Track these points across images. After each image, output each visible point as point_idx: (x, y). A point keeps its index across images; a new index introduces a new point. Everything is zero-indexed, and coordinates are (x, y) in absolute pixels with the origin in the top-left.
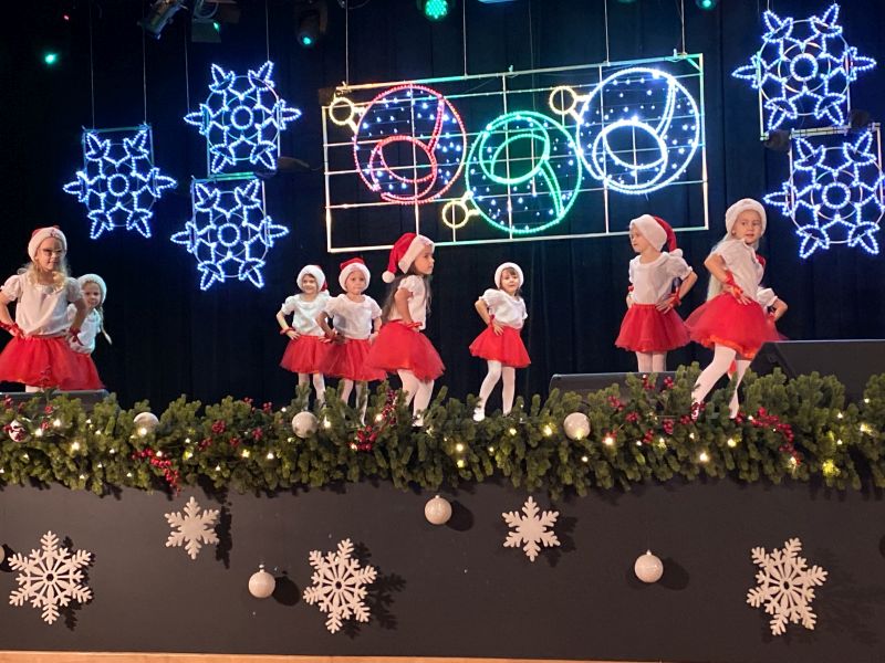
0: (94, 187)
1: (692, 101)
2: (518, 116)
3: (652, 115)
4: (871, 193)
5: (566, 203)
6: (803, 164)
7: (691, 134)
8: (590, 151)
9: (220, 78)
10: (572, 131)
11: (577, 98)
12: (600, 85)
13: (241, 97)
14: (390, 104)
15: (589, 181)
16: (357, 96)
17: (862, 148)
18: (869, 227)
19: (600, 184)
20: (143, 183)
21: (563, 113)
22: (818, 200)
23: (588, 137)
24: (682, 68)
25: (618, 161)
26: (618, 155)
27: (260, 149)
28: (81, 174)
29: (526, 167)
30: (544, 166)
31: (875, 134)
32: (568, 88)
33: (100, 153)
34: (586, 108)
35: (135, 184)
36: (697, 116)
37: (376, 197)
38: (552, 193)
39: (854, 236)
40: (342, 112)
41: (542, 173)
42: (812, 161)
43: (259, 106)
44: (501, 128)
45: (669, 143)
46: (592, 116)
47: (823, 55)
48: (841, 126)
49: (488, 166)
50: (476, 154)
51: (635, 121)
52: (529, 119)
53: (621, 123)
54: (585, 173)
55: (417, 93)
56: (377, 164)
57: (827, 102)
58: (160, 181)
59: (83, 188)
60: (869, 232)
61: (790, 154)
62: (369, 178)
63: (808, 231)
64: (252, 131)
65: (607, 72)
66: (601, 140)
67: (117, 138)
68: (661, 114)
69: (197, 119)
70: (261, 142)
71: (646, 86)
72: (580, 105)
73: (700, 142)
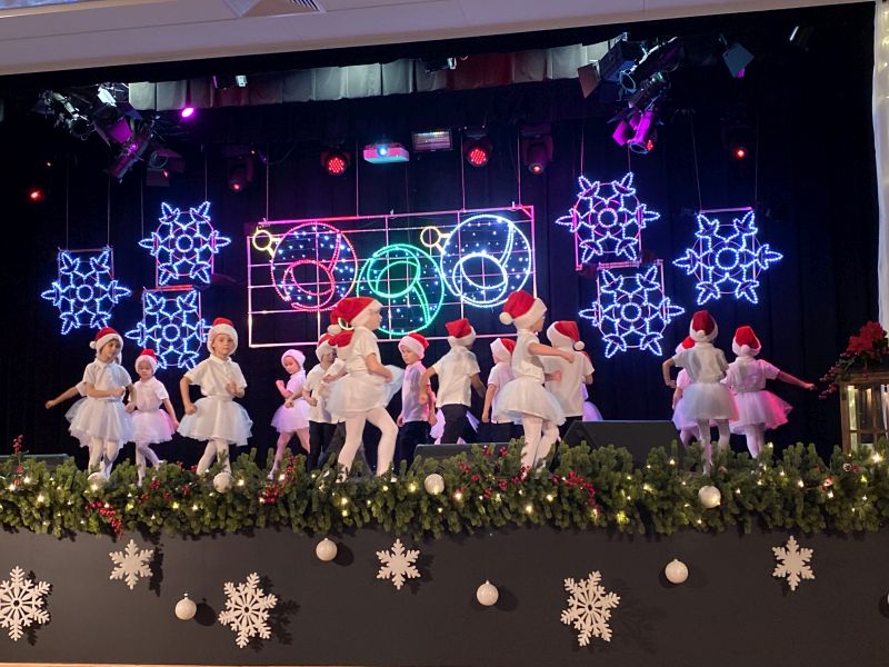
0: (66, 294)
1: (526, 241)
2: (397, 247)
3: (497, 249)
4: (656, 311)
5: (432, 313)
6: (608, 289)
7: (525, 264)
8: (451, 275)
9: (168, 213)
10: (437, 260)
11: (441, 236)
12: (459, 226)
13: (184, 228)
14: (301, 236)
15: (450, 298)
16: (275, 230)
17: (650, 277)
18: (655, 336)
19: (458, 299)
20: (105, 292)
21: (431, 246)
22: (618, 316)
23: (449, 264)
24: (518, 216)
25: (471, 283)
26: (471, 279)
27: (198, 267)
28: (55, 284)
29: (403, 286)
30: (416, 285)
31: (659, 268)
32: (434, 228)
33: (71, 268)
34: (447, 243)
35: (98, 293)
36: (529, 251)
37: (288, 305)
38: (422, 305)
39: (644, 342)
40: (263, 241)
41: (415, 290)
42: (614, 286)
43: (198, 235)
44: (384, 256)
45: (508, 270)
46: (451, 249)
47: (621, 209)
48: (634, 260)
49: (374, 284)
50: (365, 275)
51: (484, 254)
52: (405, 250)
53: (474, 255)
54: (447, 291)
55: (320, 229)
56: (289, 281)
57: (625, 243)
58: (119, 291)
59: (57, 295)
60: (655, 340)
61: (598, 281)
62: (282, 291)
63: (611, 338)
64: (192, 253)
65: (463, 217)
66: (459, 267)
67: (85, 257)
68: (503, 249)
69: (150, 244)
70: (199, 262)
71: (492, 228)
72: (443, 241)
73: (532, 270)
